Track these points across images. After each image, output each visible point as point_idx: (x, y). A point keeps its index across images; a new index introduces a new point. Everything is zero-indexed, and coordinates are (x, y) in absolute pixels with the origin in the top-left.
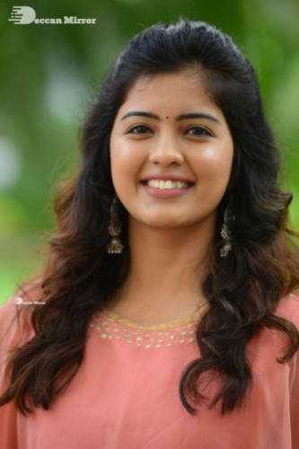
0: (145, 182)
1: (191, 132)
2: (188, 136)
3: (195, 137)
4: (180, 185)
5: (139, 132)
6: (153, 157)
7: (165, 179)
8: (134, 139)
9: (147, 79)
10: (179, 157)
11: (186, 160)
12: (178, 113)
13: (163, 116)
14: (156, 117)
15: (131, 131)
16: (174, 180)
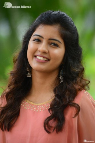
0: (36, 56)
1: (52, 44)
2: (51, 45)
3: (53, 46)
4: (45, 59)
5: (37, 41)
6: (39, 49)
7: (41, 56)
8: (35, 43)
9: (42, 26)
10: (47, 51)
11: (49, 52)
12: (49, 38)
13: (45, 37)
14: (43, 38)
15: (35, 40)
16: (44, 57)
